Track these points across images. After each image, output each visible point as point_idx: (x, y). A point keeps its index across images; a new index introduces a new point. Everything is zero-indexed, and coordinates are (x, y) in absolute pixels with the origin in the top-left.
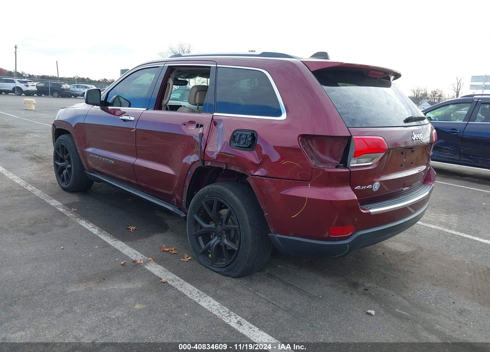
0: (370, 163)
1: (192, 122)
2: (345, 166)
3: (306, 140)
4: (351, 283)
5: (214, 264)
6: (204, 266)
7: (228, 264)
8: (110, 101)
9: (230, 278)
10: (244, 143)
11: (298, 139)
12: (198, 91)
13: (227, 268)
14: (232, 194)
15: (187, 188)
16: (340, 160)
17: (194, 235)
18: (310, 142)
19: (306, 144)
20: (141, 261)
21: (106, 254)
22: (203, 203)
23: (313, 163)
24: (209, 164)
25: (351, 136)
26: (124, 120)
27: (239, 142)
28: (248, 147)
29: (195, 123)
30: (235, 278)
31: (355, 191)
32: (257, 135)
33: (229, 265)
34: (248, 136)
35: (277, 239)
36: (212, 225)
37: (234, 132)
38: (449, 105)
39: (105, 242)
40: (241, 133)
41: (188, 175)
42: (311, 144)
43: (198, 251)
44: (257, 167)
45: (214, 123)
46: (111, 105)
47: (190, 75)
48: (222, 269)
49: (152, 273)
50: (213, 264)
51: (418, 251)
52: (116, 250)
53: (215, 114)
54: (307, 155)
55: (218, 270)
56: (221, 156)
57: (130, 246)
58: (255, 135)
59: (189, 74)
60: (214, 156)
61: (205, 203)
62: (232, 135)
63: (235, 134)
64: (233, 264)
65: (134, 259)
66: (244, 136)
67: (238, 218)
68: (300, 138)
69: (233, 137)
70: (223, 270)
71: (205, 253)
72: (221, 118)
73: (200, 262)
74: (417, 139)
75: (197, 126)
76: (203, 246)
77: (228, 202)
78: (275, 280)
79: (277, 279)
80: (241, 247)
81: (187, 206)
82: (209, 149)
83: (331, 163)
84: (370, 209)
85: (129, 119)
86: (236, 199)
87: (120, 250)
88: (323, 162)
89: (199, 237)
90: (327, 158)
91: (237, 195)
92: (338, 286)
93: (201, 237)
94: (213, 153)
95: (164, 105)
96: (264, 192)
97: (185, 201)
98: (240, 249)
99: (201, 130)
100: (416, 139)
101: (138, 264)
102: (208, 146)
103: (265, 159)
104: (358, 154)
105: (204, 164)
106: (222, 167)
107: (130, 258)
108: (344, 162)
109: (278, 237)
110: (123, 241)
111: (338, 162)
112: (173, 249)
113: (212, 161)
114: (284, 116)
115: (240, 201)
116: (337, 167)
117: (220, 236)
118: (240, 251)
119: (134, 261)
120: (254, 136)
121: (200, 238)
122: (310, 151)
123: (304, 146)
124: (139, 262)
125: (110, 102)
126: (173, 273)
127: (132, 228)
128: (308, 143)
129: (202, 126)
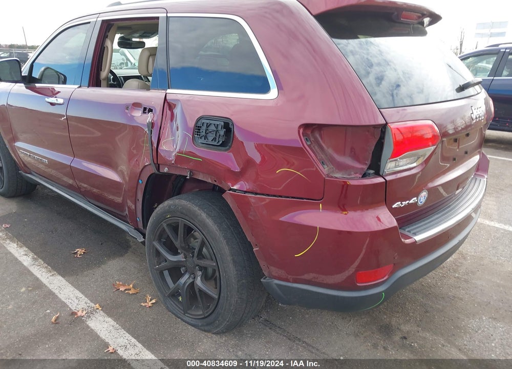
0: (415, 165)
1: (136, 105)
2: (378, 174)
3: (312, 132)
4: (381, 326)
5: (187, 313)
6: (174, 314)
7: (206, 315)
8: (36, 74)
9: (209, 335)
10: (214, 139)
11: (299, 132)
12: (150, 55)
13: (205, 320)
14: (204, 215)
15: (141, 202)
16: (369, 163)
17: (157, 269)
18: (318, 136)
19: (312, 139)
20: (82, 311)
21: (34, 303)
22: (165, 225)
23: (325, 170)
24: (166, 170)
25: (387, 123)
26: (52, 104)
27: (206, 137)
28: (221, 145)
29: (141, 107)
30: (218, 334)
31: (394, 212)
32: (233, 125)
33: (206, 317)
34: (220, 128)
35: (275, 286)
36: (180, 258)
37: (198, 120)
38: (468, 58)
39: (37, 279)
40: (208, 121)
41: (139, 186)
42: (320, 139)
43: (164, 292)
44: (237, 177)
45: (169, 105)
46: (39, 81)
47: (145, 33)
48: (198, 321)
49: (97, 334)
50: (185, 312)
51: (460, 261)
52: (51, 294)
53: (169, 91)
54: (315, 157)
55: (194, 322)
56: (180, 159)
57: (72, 284)
58: (231, 126)
59: (143, 32)
60: (172, 158)
61: (167, 225)
62: (196, 126)
63: (199, 124)
64: (213, 316)
65: (73, 309)
66: (212, 128)
67: (214, 251)
68: (301, 131)
69: (197, 128)
70: (199, 323)
71: (174, 295)
72: (179, 97)
73: (167, 308)
74: (478, 116)
75: (144, 112)
76: (171, 285)
77: (199, 227)
78: (275, 331)
79: (277, 330)
80: (222, 295)
81: (145, 226)
82: (164, 147)
83: (353, 168)
84: (415, 234)
85: (56, 102)
86: (209, 222)
87: (56, 292)
88: (341, 167)
89: (164, 272)
90: (348, 161)
91: (210, 216)
92: (365, 334)
93: (167, 271)
94: (169, 152)
95: (104, 79)
96: (250, 217)
97: (141, 220)
98: (221, 298)
99: (149, 117)
100: (476, 118)
101: (78, 317)
102: (162, 142)
103: (248, 163)
104: (398, 152)
105: (158, 169)
106: (186, 175)
107: (68, 306)
108: (376, 167)
109: (276, 284)
110: (63, 276)
111: (365, 167)
112: (131, 286)
113: (170, 165)
114: (273, 93)
115: (216, 226)
116: (364, 176)
117: (193, 274)
118: (220, 301)
119: (73, 314)
120: (228, 127)
121: (166, 273)
122: (318, 150)
123: (309, 143)
124: (79, 314)
125: (37, 77)
126: (128, 331)
127: (80, 251)
128: (316, 139)
129: (150, 110)
